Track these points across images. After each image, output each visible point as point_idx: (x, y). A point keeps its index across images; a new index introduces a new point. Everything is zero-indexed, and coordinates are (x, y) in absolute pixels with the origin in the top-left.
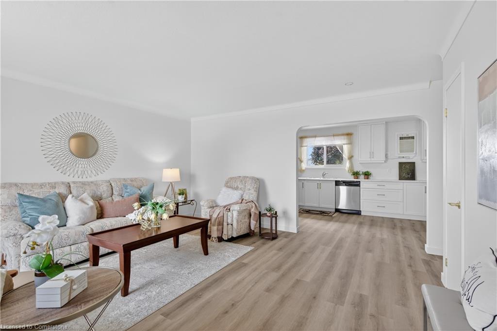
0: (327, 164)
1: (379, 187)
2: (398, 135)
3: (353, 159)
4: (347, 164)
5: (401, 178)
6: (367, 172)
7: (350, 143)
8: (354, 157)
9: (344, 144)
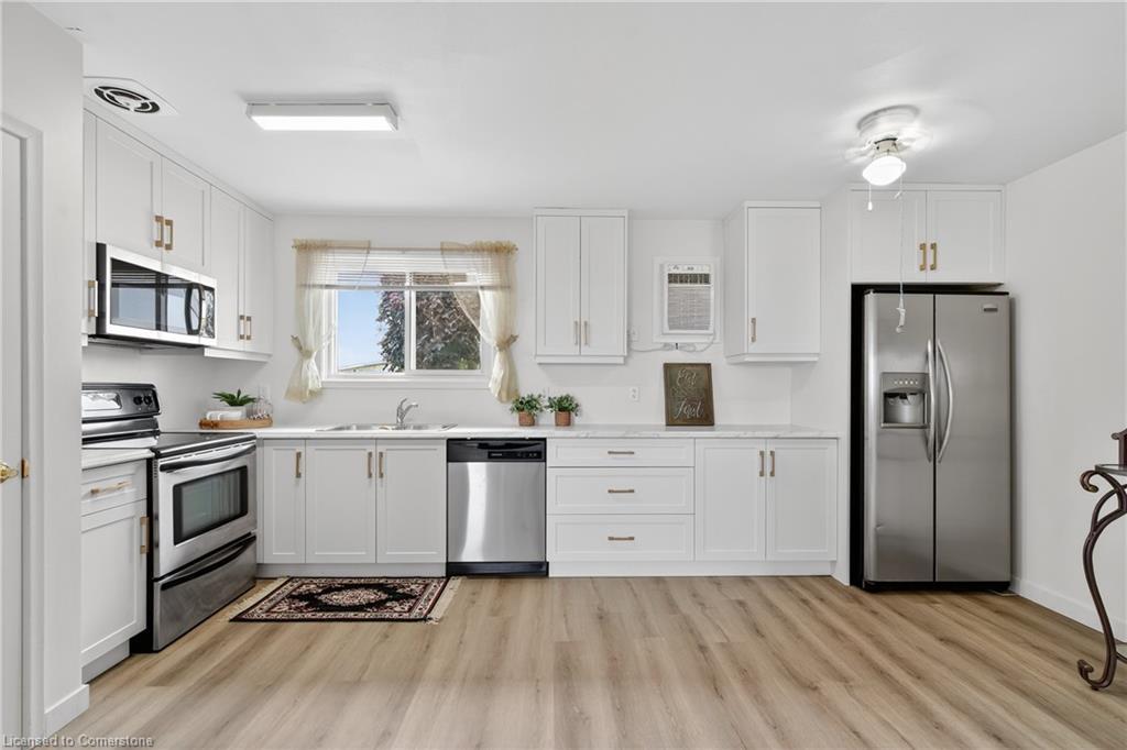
0: (418, 368)
1: (611, 460)
2: (662, 266)
3: (517, 348)
4: (493, 367)
5: (673, 420)
6: (567, 398)
7: (506, 286)
8: (518, 340)
9: (482, 288)
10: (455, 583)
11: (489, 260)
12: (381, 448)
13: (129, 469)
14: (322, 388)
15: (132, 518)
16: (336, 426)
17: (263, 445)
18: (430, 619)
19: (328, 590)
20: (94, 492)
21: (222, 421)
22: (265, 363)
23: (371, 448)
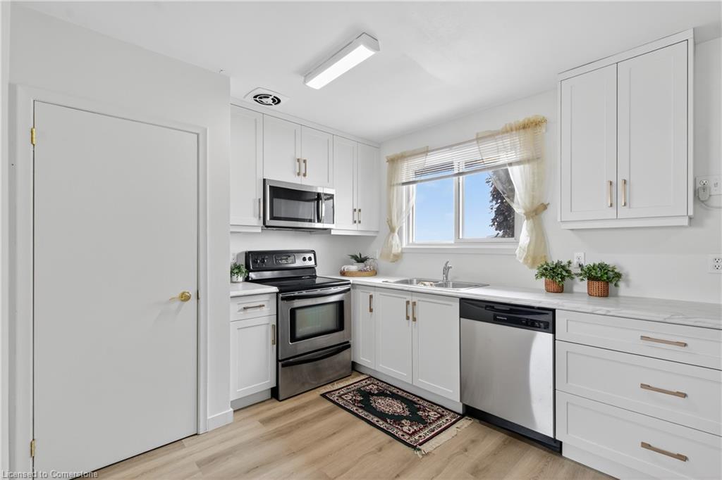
7: (534, 159)
8: (549, 207)
9: (510, 164)
10: (465, 423)
11: (517, 138)
12: (415, 299)
13: (266, 298)
14: (402, 253)
15: (268, 324)
16: (398, 280)
17: (356, 288)
18: (419, 450)
19: (382, 394)
20: (245, 308)
21: (347, 272)
22: (375, 237)
23: (409, 298)
